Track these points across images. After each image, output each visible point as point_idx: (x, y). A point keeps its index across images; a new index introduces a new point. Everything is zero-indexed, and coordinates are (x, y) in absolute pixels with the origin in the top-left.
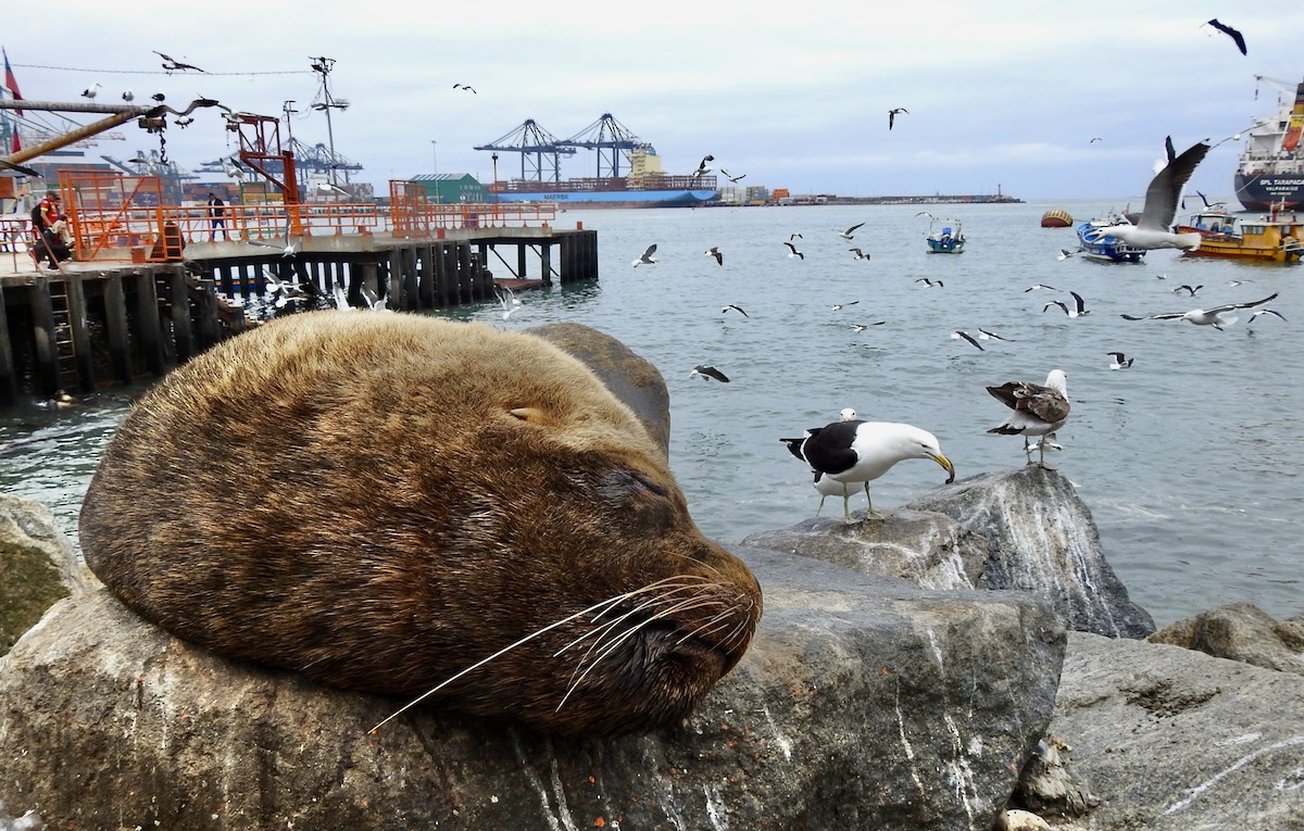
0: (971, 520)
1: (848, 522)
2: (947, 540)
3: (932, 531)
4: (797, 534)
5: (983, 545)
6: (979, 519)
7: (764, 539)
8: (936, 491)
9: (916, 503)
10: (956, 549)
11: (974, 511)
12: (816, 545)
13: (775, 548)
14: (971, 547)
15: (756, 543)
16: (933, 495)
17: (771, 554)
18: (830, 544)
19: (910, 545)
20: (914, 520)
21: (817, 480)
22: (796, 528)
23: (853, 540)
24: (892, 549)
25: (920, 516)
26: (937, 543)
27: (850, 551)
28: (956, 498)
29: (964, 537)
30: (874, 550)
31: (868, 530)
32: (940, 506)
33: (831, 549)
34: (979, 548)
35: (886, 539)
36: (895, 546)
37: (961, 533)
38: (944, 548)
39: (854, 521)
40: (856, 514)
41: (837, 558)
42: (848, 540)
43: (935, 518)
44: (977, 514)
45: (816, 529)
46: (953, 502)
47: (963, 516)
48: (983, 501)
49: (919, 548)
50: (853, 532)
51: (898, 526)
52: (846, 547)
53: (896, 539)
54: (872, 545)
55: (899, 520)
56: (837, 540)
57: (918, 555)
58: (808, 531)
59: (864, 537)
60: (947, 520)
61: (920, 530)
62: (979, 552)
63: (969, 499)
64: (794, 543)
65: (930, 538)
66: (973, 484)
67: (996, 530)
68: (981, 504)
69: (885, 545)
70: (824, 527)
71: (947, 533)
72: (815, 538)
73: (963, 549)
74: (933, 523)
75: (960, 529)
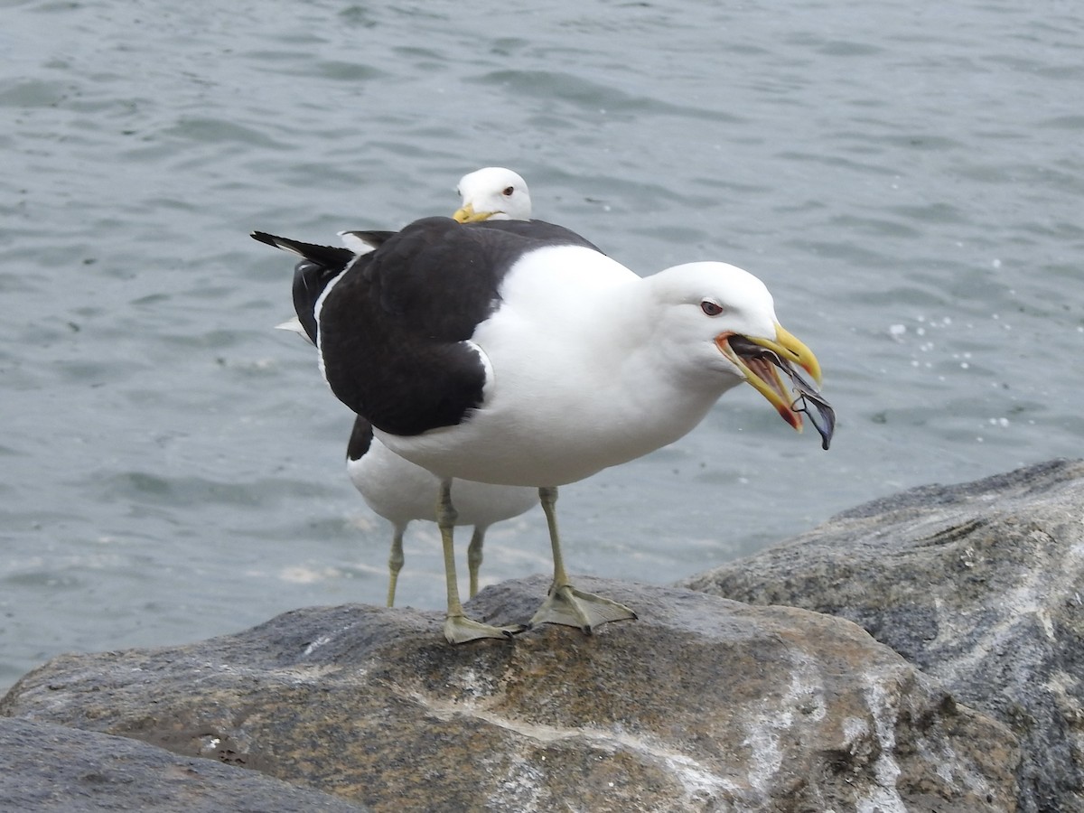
0: (979, 653)
1: (451, 632)
2: (853, 729)
3: (797, 688)
4: (234, 672)
5: (998, 759)
6: (1008, 651)
7: (95, 686)
8: (857, 525)
9: (762, 567)
10: (889, 769)
11: (991, 617)
12: (309, 721)
13: (137, 727)
14: (948, 766)
15: (59, 702)
16: (846, 540)
17: (101, 746)
18: (368, 722)
19: (700, 744)
20: (730, 638)
21: (358, 448)
22: (232, 650)
23: (469, 708)
24: (624, 757)
25: (756, 622)
26: (812, 742)
27: (451, 757)
28: (923, 559)
29: (926, 722)
30: (547, 757)
31: (535, 669)
32: (856, 587)
33: (370, 742)
34: (980, 769)
35: (607, 714)
36: (636, 743)
37: (915, 704)
38: (840, 762)
39: (474, 629)
40: (492, 603)
41: (392, 781)
42: (446, 710)
43: (814, 635)
44: (1002, 631)
45: (315, 660)
46: (909, 574)
47: (948, 634)
48: (1032, 577)
49: (734, 756)
50: (471, 677)
51: (661, 664)
52: (435, 737)
53: (646, 716)
54: (545, 734)
55: (663, 635)
56: (399, 705)
57: (730, 785)
58: (288, 660)
59: (516, 701)
60: (861, 649)
61: (749, 684)
62: (980, 786)
63: (979, 565)
64: (219, 711)
65: (787, 719)
66: (992, 506)
67: (1073, 703)
68: (1023, 592)
69: (598, 736)
70: (347, 651)
71: (856, 701)
72: (306, 694)
73: (916, 770)
74: (802, 656)
75: (907, 686)
